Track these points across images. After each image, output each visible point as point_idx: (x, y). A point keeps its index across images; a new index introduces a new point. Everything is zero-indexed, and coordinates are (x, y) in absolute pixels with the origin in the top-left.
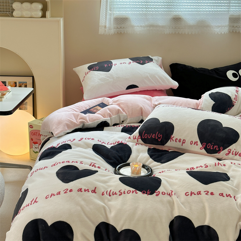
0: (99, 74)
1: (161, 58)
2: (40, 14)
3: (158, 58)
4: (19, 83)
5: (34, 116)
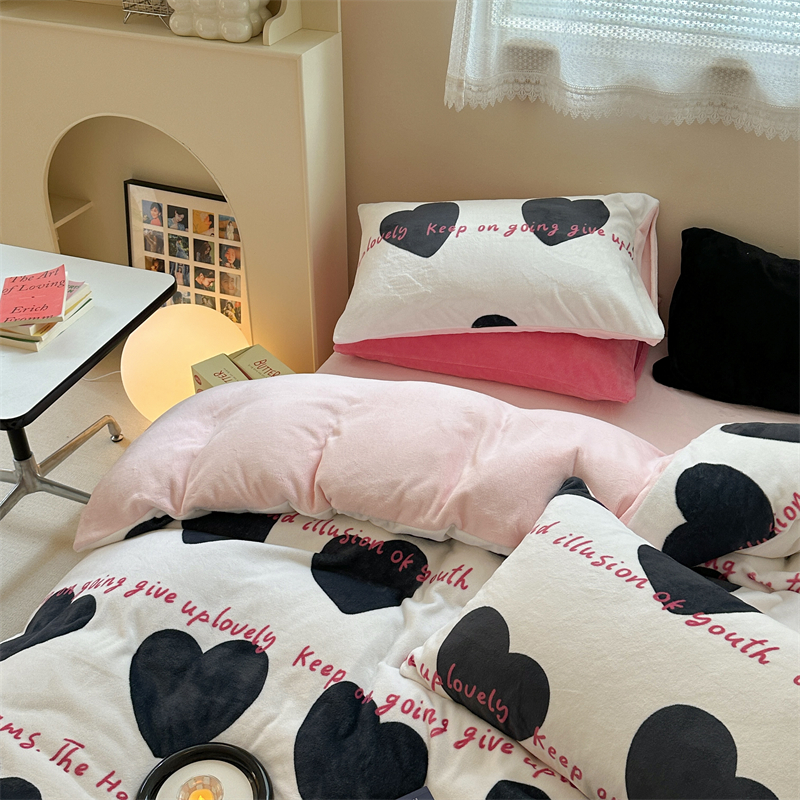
0: (397, 258)
1: (654, 202)
3: (645, 199)
4: (221, 219)
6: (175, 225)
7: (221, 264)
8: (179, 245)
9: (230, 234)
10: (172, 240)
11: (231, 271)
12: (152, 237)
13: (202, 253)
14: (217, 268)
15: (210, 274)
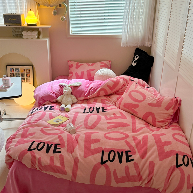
2: (36, 37)
4: (26, 69)
5: (34, 86)
6: (17, 72)
7: (26, 77)
8: (18, 75)
9: (28, 72)
10: (16, 74)
11: (28, 78)
12: (12, 75)
13: (22, 76)
14: (25, 78)
15: (24, 79)
